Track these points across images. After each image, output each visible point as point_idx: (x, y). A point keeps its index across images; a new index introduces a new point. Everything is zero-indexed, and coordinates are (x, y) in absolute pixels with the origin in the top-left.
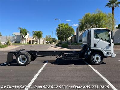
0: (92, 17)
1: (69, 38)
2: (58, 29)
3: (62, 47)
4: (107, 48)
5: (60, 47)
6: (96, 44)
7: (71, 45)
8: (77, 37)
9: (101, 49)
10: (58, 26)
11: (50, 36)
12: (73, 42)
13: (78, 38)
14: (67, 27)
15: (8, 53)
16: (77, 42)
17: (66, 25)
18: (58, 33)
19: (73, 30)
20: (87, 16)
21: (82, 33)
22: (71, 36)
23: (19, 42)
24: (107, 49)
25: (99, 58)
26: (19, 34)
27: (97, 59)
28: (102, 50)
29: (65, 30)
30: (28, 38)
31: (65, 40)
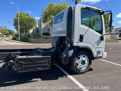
0: (56, 7)
1: (30, 31)
2: (15, 19)
3: (20, 41)
4: (98, 43)
5: (19, 41)
6: (83, 36)
7: (32, 39)
8: (39, 30)
10: (16, 15)
11: (6, 27)
12: (35, 35)
13: (41, 30)
14: (27, 17)
16: (39, 36)
17: (27, 15)
18: (16, 24)
19: (35, 22)
20: (51, 5)
21: (45, 25)
22: (33, 28)
25: (86, 62)
27: (83, 63)
29: (25, 20)
31: (25, 33)
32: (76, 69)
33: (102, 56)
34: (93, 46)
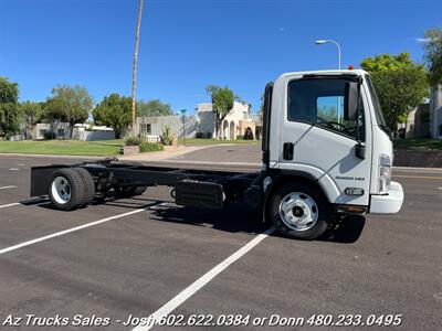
4: (346, 165)
6: (292, 146)
8: (431, 111)
9: (316, 172)
13: (435, 114)
15: (33, 168)
23: (209, 136)
24: (342, 172)
25: (307, 211)
26: (207, 107)
28: (318, 177)
30: (240, 122)
33: (369, 206)
34: (327, 173)
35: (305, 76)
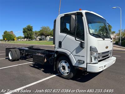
6: (61, 42)
24: (77, 53)
27: (64, 68)
32: (59, 71)
33: (86, 68)
34: (71, 53)
35: (65, 15)
